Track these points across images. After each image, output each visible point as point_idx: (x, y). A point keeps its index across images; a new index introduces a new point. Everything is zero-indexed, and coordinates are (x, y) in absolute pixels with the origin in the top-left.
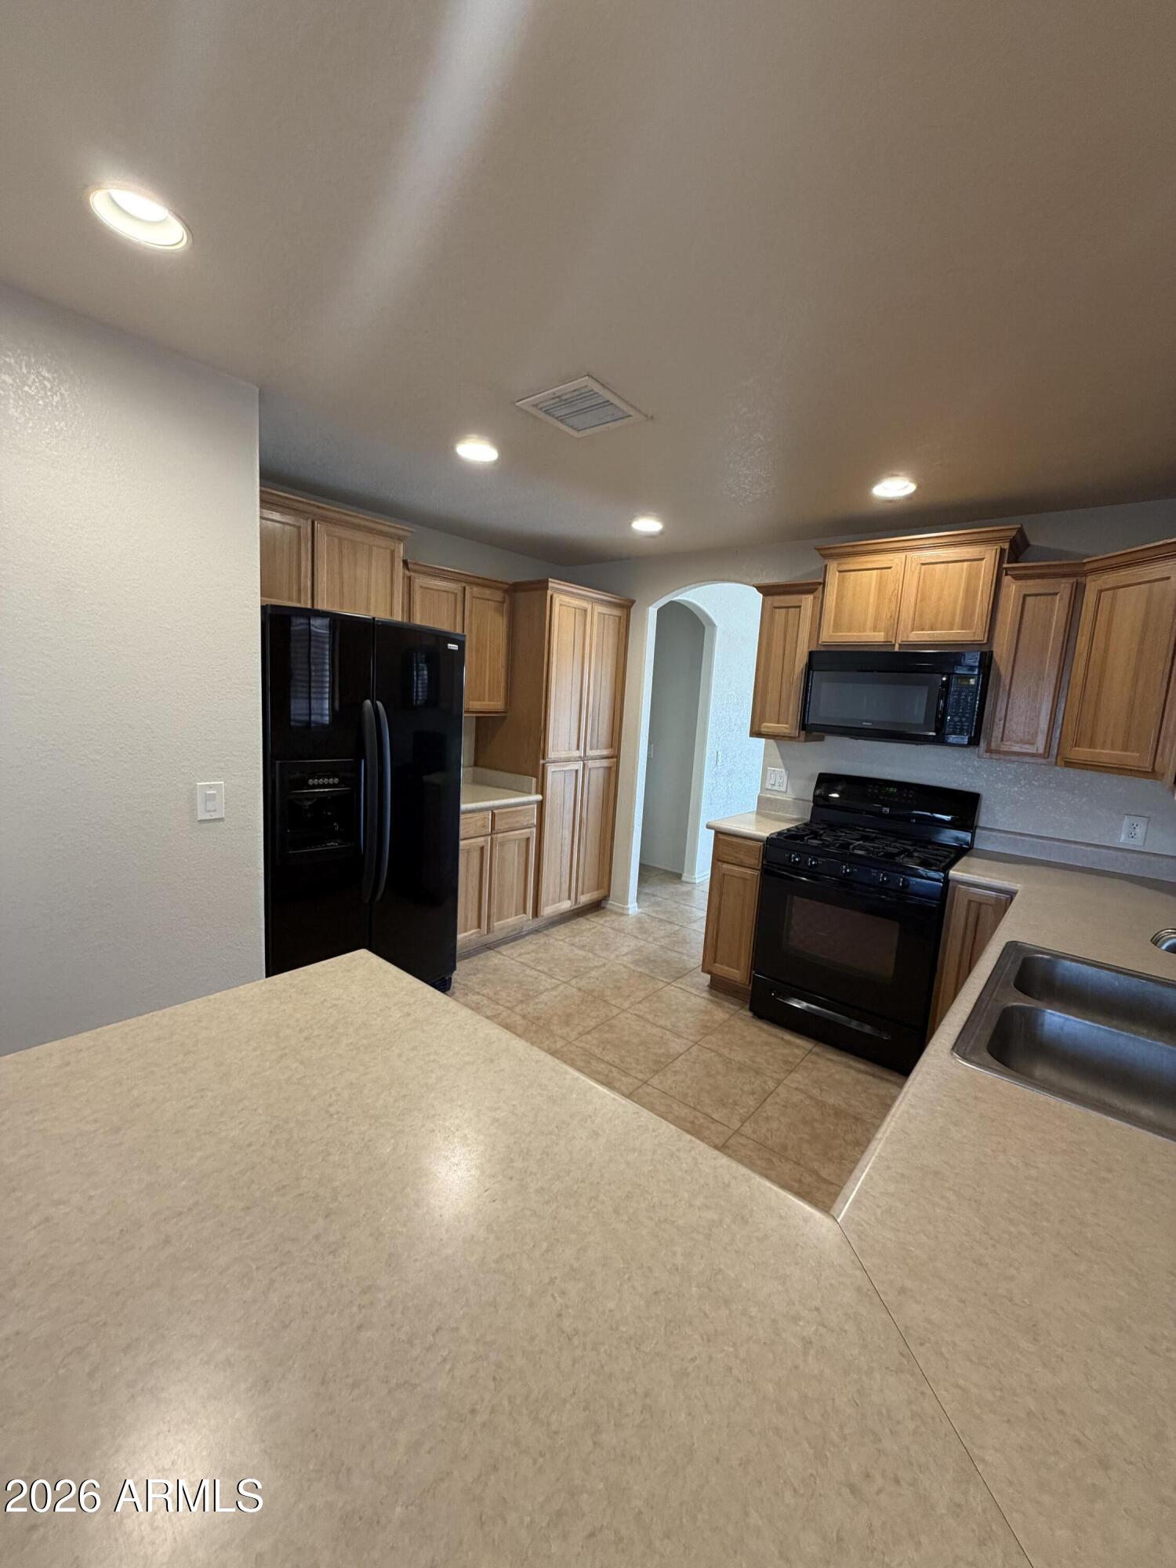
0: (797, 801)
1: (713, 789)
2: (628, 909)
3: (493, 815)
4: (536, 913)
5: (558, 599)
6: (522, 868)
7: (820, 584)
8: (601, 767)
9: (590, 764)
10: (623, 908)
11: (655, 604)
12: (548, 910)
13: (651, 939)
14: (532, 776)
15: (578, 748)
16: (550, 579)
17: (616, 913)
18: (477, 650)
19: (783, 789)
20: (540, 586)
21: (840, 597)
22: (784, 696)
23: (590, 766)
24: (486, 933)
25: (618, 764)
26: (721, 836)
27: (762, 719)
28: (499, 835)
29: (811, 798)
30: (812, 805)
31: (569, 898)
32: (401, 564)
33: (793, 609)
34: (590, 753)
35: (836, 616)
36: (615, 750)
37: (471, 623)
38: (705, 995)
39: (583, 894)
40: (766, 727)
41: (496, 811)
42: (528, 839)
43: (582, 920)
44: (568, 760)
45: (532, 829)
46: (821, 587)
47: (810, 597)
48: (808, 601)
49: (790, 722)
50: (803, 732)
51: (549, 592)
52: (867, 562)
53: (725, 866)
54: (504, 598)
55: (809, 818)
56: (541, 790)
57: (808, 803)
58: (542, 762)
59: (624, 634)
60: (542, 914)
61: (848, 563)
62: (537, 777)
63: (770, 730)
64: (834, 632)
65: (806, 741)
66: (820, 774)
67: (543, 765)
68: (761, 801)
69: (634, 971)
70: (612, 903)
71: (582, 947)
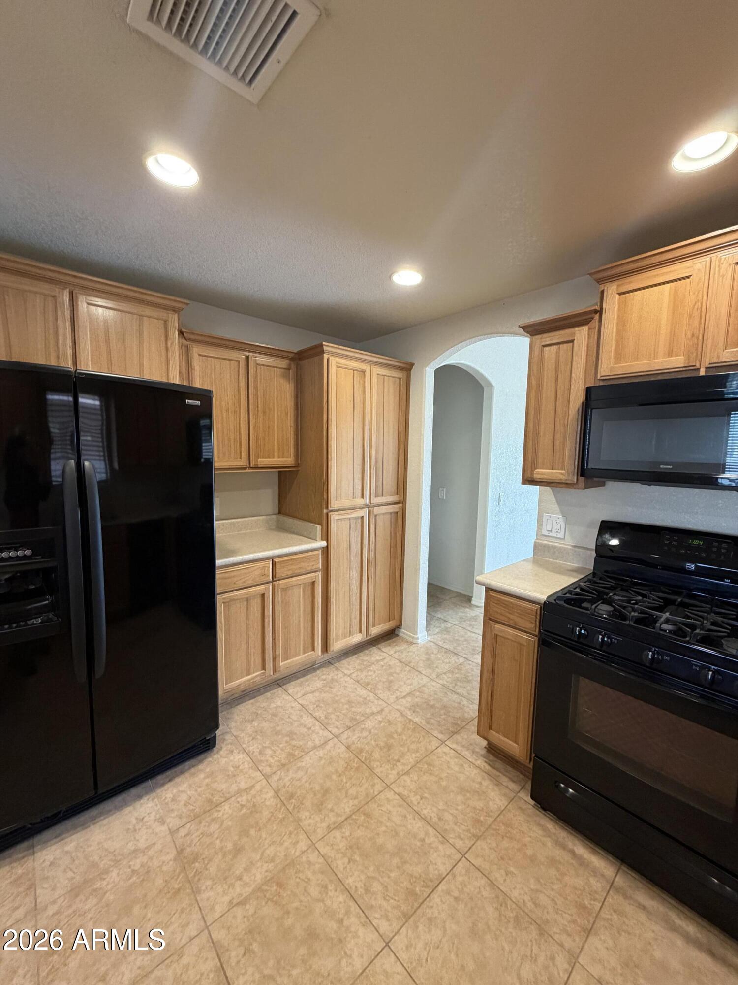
0: (576, 549)
1: (497, 525)
2: (417, 638)
3: (274, 564)
4: (325, 647)
5: (334, 361)
6: (309, 609)
7: (596, 312)
8: (386, 513)
9: (376, 510)
10: (413, 638)
11: (432, 364)
12: (337, 646)
13: (434, 675)
14: (318, 524)
15: (363, 496)
16: (324, 343)
17: (407, 642)
18: (264, 412)
19: (561, 535)
20: (317, 351)
21: (622, 322)
22: (558, 436)
23: (375, 513)
24: (271, 673)
25: (404, 510)
26: (491, 593)
27: (535, 466)
28: (281, 582)
29: (594, 547)
30: (595, 555)
31: (360, 631)
32: (177, 333)
33: (565, 345)
34: (376, 500)
35: (617, 346)
36: (400, 497)
37: (256, 387)
38: (480, 762)
39: (374, 626)
40: (538, 474)
41: (276, 560)
42: (313, 583)
43: (374, 650)
44: (353, 508)
45: (317, 574)
46: (597, 316)
47: (585, 329)
48: (582, 334)
49: (566, 467)
50: (582, 479)
51: (326, 356)
52: (655, 276)
53: (498, 626)
54: (290, 365)
55: (592, 568)
56: (326, 536)
57: (589, 552)
58: (325, 511)
59: (405, 393)
60: (331, 649)
61: (631, 282)
62: (321, 524)
63: (545, 477)
64: (615, 363)
65: (585, 488)
66: (603, 522)
67: (327, 514)
68: (538, 548)
69: (410, 720)
70: (404, 632)
71: (365, 685)
